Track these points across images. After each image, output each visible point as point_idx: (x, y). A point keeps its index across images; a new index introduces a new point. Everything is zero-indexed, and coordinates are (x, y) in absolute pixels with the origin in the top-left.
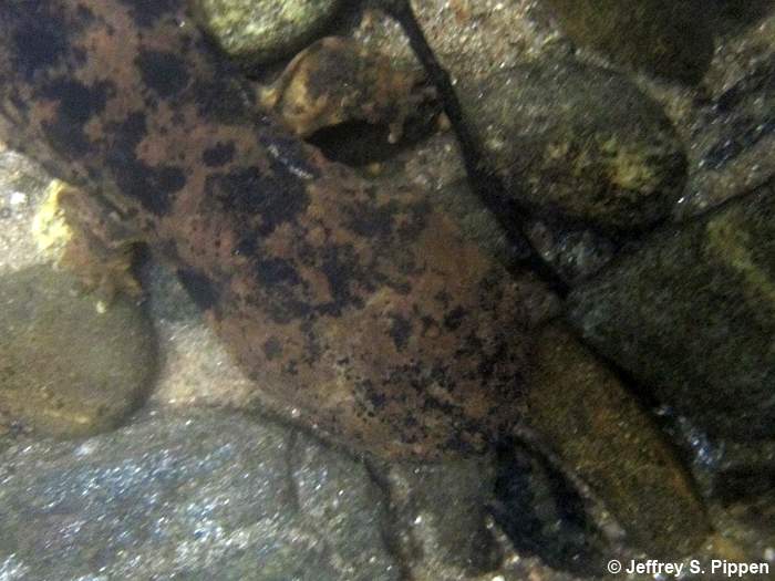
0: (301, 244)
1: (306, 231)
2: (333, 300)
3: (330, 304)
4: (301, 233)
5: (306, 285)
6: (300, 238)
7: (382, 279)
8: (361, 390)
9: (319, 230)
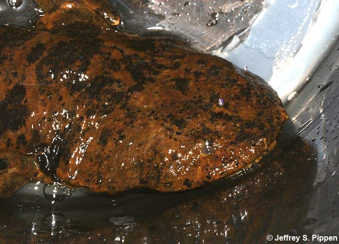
0: (109, 61)
1: (110, 54)
2: (136, 83)
3: (135, 85)
4: (106, 56)
5: (119, 81)
6: (107, 59)
7: (161, 67)
8: (167, 122)
9: (116, 51)
